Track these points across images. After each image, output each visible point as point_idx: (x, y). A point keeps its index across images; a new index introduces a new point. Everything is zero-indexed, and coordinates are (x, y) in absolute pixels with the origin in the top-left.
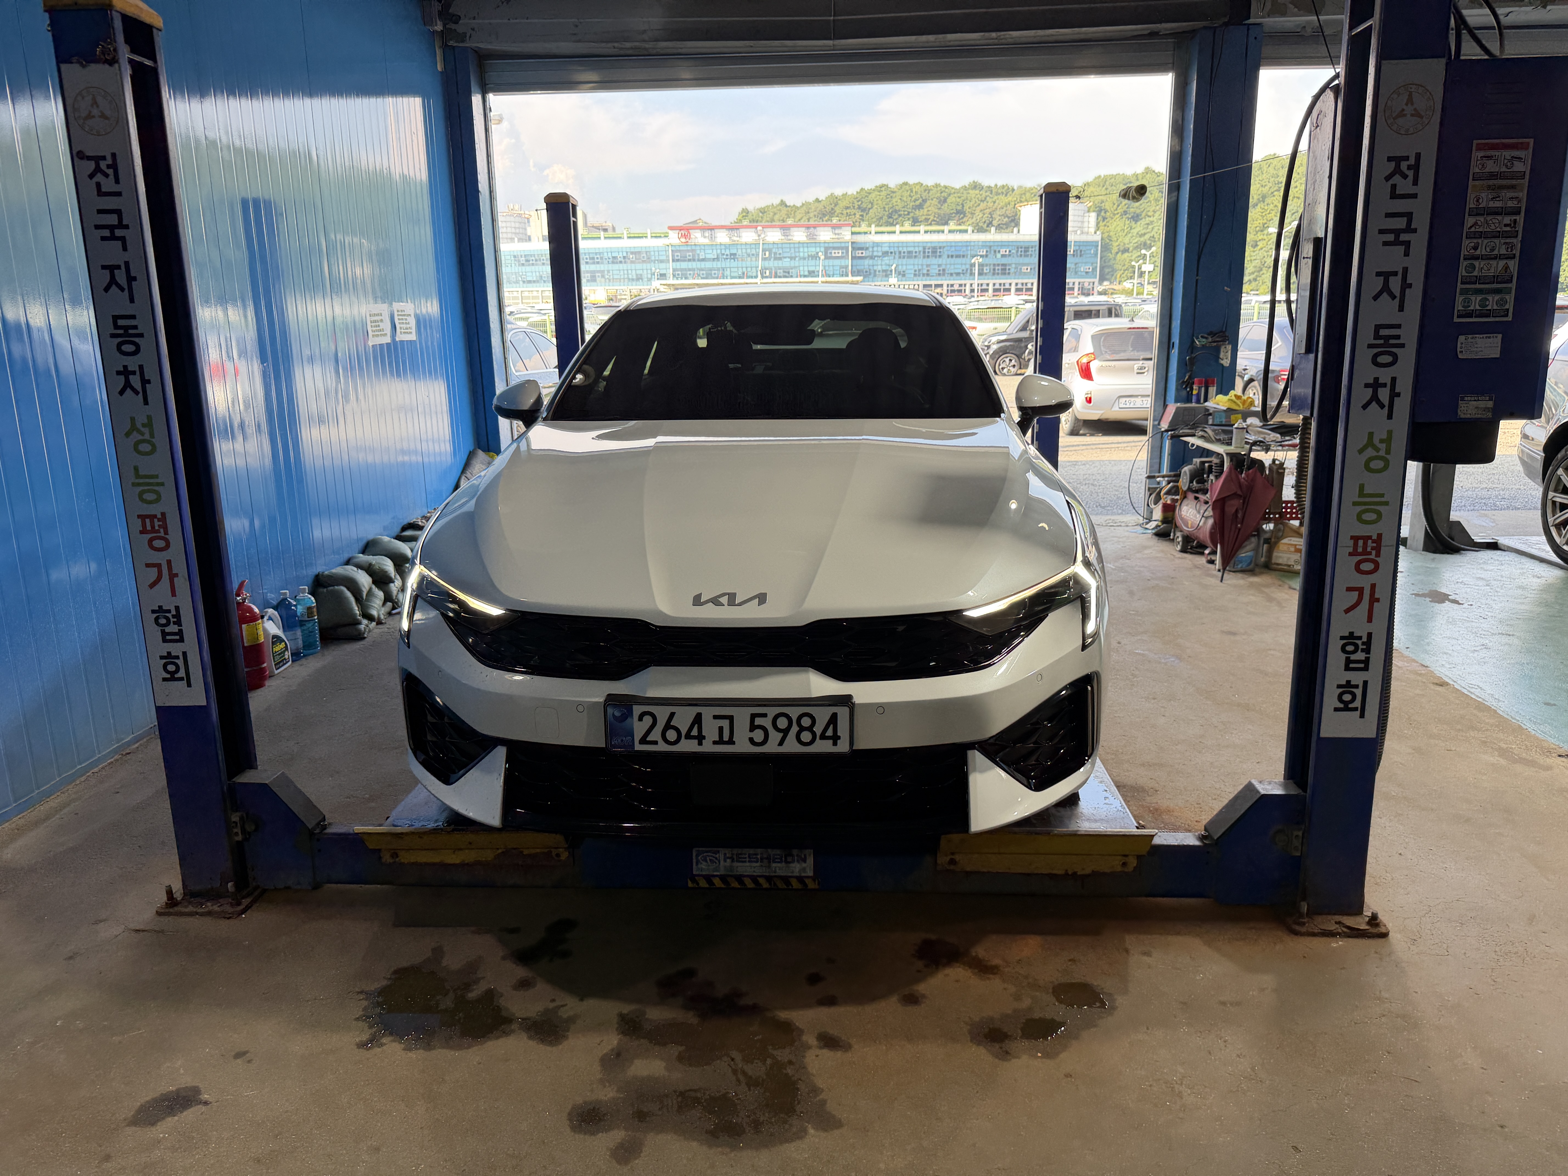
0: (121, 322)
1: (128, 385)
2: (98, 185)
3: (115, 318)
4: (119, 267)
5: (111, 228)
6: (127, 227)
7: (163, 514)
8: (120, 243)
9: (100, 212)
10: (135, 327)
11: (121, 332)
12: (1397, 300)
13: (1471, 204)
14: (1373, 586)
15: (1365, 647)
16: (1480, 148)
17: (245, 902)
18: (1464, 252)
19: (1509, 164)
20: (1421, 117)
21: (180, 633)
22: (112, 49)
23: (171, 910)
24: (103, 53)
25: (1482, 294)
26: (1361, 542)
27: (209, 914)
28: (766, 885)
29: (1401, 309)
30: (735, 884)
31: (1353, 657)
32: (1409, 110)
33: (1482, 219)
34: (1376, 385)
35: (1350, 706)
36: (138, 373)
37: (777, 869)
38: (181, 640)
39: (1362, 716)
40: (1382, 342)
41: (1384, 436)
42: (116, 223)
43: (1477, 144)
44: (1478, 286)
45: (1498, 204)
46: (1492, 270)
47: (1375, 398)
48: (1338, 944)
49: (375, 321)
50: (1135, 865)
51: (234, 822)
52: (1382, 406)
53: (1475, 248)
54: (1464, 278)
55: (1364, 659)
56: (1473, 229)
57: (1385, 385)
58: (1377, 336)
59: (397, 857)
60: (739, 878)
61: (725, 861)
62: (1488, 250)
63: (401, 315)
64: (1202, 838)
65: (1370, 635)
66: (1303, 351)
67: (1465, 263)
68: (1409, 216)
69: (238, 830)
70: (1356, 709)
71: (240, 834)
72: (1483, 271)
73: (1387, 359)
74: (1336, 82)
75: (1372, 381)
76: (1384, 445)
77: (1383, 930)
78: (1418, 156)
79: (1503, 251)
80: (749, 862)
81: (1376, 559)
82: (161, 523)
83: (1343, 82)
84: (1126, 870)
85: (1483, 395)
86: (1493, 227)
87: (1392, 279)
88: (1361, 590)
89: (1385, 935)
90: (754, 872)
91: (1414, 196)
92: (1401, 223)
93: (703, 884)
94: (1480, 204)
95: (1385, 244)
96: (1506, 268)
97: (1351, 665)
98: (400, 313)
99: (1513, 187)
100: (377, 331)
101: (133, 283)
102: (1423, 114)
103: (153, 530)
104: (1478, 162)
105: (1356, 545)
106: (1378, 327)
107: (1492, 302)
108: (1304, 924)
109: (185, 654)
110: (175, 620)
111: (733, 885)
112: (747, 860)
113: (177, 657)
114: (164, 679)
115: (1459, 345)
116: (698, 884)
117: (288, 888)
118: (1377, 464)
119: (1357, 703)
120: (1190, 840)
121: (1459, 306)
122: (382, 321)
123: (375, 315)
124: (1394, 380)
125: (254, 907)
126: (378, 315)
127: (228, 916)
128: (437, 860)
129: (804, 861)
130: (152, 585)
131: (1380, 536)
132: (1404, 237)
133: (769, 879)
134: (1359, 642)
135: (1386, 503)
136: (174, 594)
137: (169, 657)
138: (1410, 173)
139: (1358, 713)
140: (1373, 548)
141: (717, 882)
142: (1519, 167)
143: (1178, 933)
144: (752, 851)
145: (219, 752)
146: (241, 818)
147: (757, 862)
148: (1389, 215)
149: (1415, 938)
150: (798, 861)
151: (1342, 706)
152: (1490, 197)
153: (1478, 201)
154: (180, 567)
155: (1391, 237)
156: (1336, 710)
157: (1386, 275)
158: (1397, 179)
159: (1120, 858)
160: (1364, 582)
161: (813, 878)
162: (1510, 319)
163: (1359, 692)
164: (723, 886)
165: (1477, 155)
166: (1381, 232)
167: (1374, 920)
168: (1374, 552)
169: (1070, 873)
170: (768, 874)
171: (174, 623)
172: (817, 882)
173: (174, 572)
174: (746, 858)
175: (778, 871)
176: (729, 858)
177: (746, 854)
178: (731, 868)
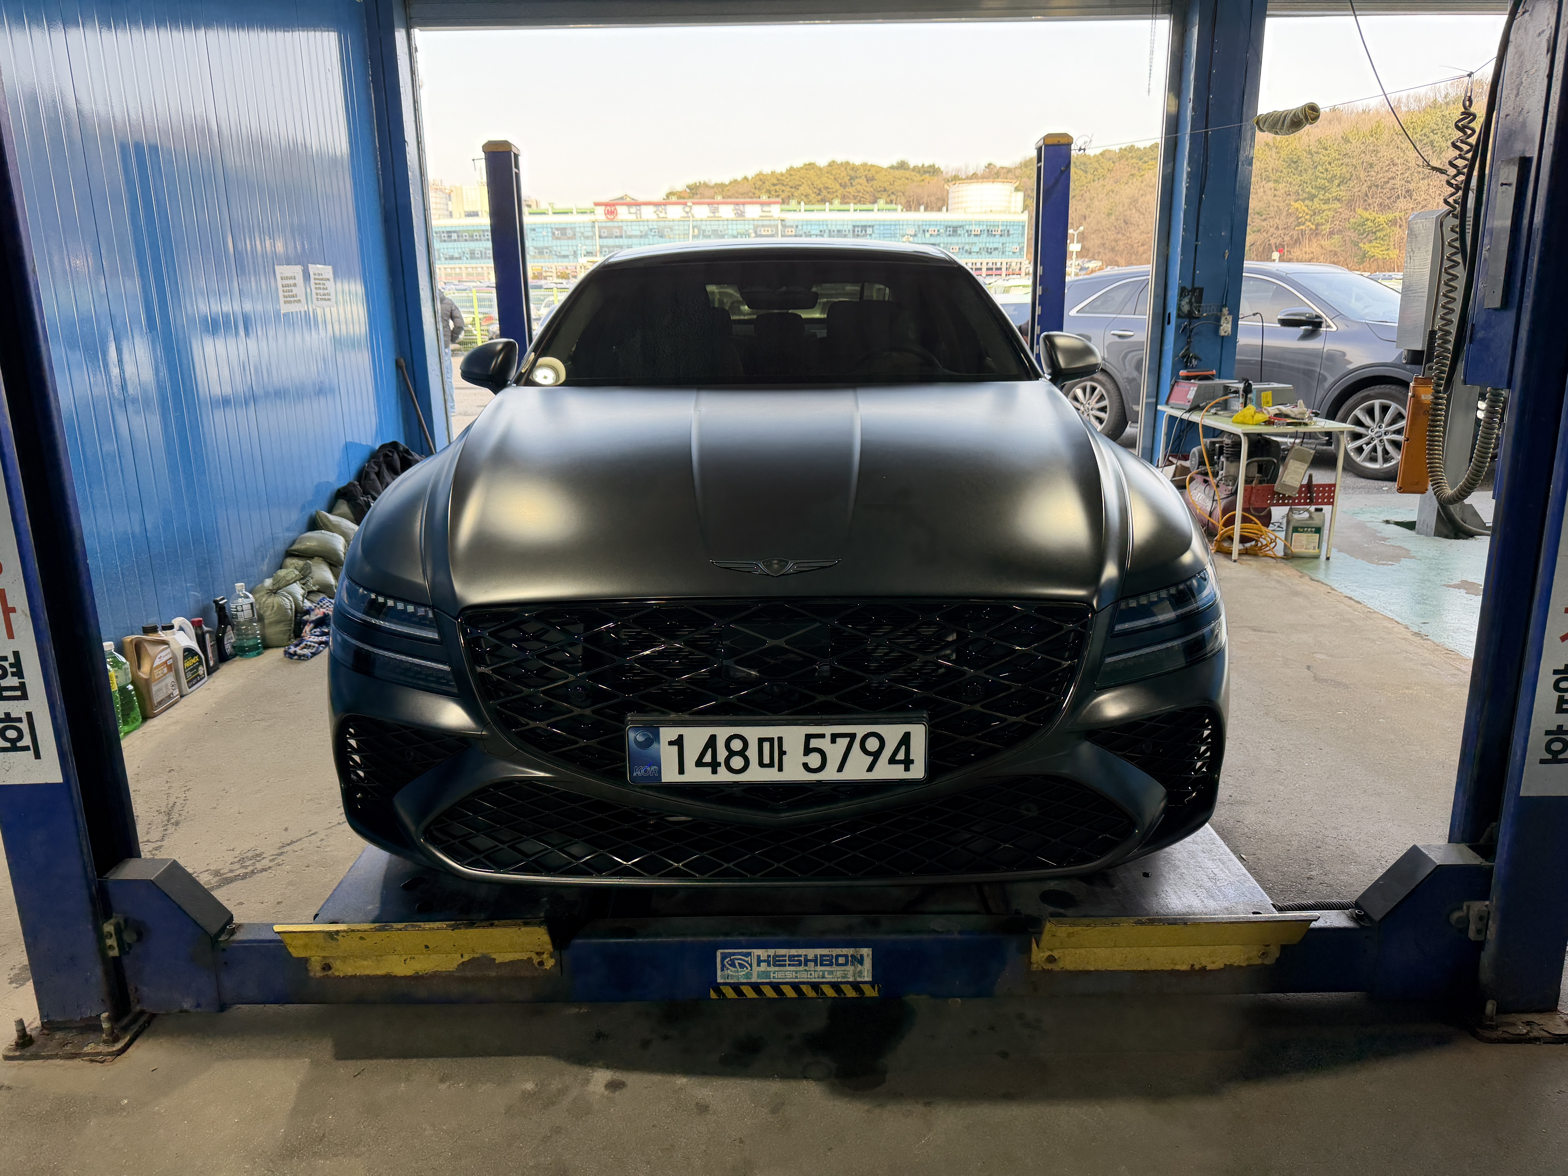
17: (126, 1036)
21: (22, 687)
23: (22, 1052)
27: (76, 1055)
28: (810, 993)
30: (771, 994)
35: (1560, 757)
37: (826, 973)
38: (24, 696)
49: (288, 286)
50: (1278, 955)
51: (108, 933)
59: (330, 968)
60: (776, 987)
61: (759, 965)
63: (318, 279)
64: (1357, 918)
66: (1497, 305)
69: (112, 942)
71: (116, 947)
84: (1266, 962)
90: (796, 977)
93: (730, 993)
98: (317, 277)
100: (290, 297)
108: (1493, 1028)
109: (29, 715)
110: (14, 670)
111: (768, 995)
112: (788, 962)
113: (20, 720)
114: (3, 749)
116: (723, 994)
117: (184, 1012)
120: (1340, 920)
122: (295, 285)
123: (287, 278)
125: (136, 1043)
126: (291, 278)
127: (102, 1058)
133: (815, 986)
136: (11, 635)
137: (8, 720)
141: (749, 992)
145: (84, 842)
146: (117, 927)
147: (800, 965)
150: (853, 964)
151: (1550, 757)
154: (18, 599)
156: (1541, 761)
159: (1258, 947)
161: (872, 984)
164: (755, 996)
169: (1197, 968)
171: (13, 674)
172: (876, 990)
173: (10, 605)
174: (785, 961)
175: (826, 975)
176: (764, 961)
177: (785, 956)
178: (767, 974)
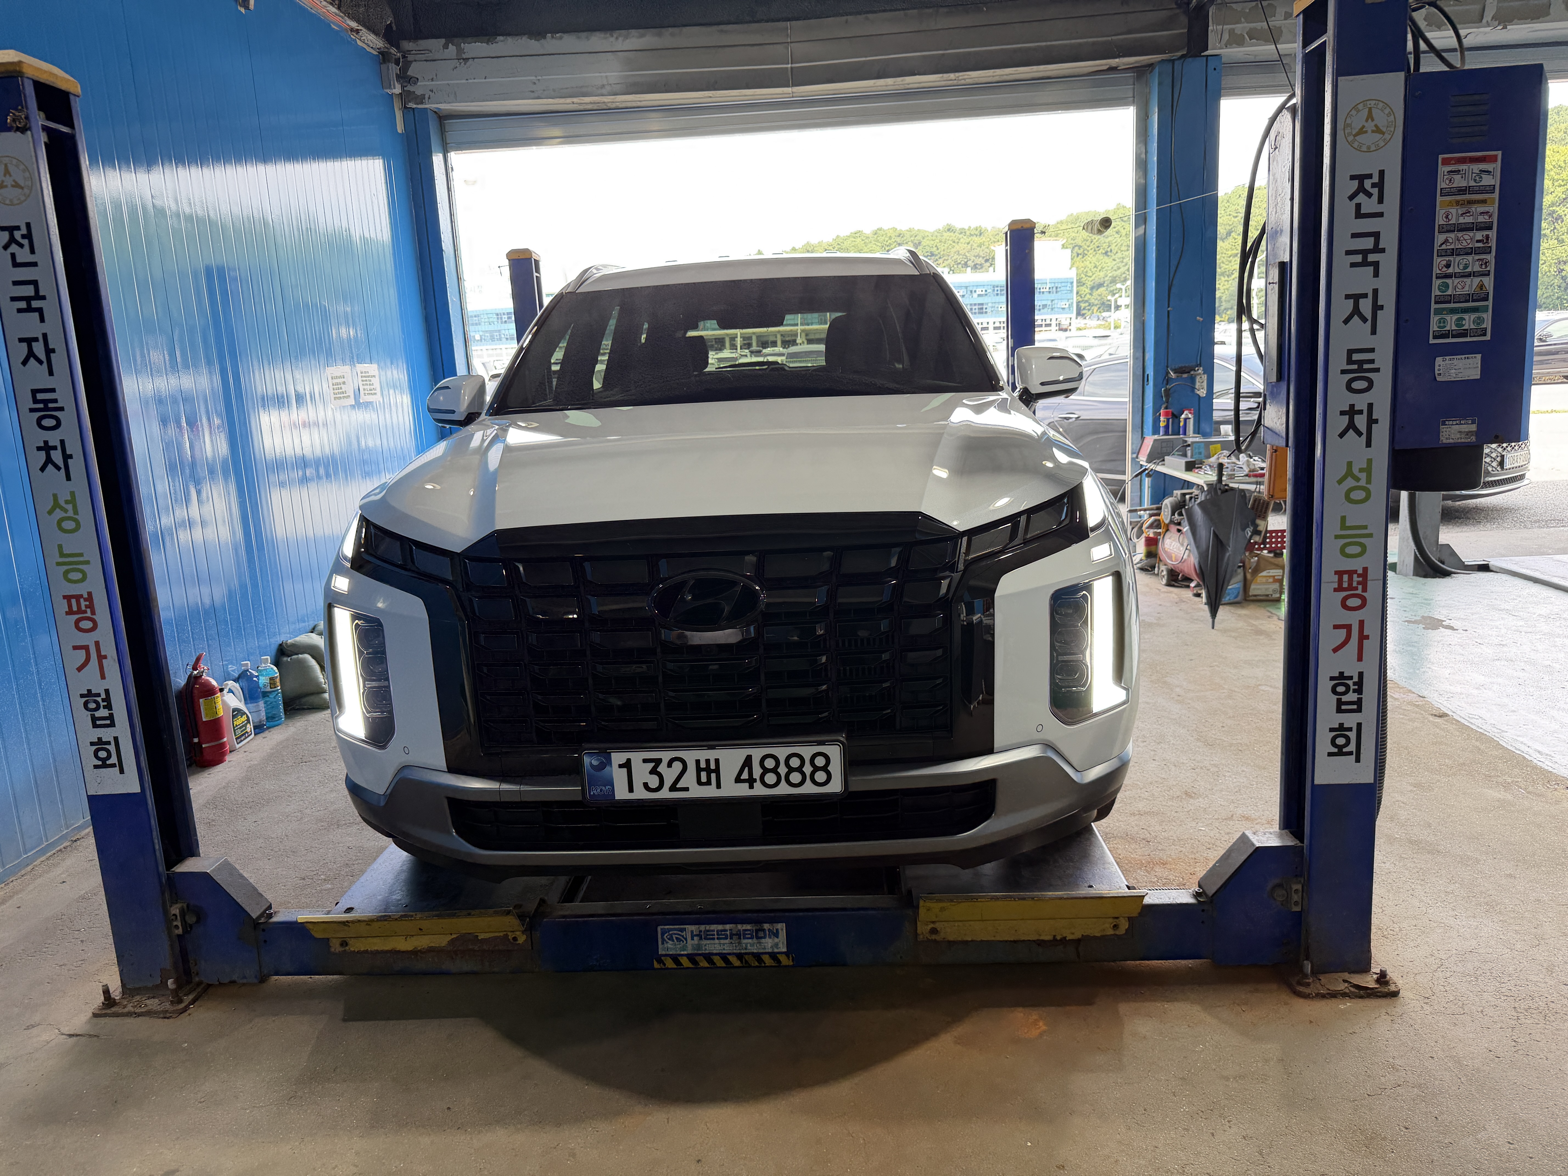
0: (40, 396)
1: (49, 460)
2: (13, 256)
3: (34, 392)
4: (36, 340)
5: (28, 299)
6: (43, 298)
7: (90, 594)
8: (37, 314)
9: (15, 283)
10: (55, 401)
11: (41, 406)
12: (1369, 322)
13: (1440, 220)
14: (1362, 623)
15: (1356, 687)
16: (1446, 162)
17: (187, 999)
18: (1436, 271)
19: (1477, 178)
20: (1383, 133)
21: (111, 717)
22: (23, 116)
23: (108, 1011)
24: (14, 120)
25: (1458, 313)
26: (1346, 577)
27: (149, 1013)
28: (736, 962)
29: (1374, 332)
30: (704, 964)
31: (1344, 698)
32: (1370, 126)
33: (1452, 235)
34: (1352, 412)
35: (1344, 750)
36: (59, 448)
37: (749, 945)
38: (112, 725)
39: (1358, 760)
40: (1355, 367)
41: (1365, 466)
42: (32, 294)
43: (1443, 159)
44: (1452, 305)
45: (1468, 219)
46: (1467, 288)
47: (1351, 426)
48: (1346, 1005)
49: (338, 384)
50: (1127, 927)
51: (174, 915)
52: (1360, 434)
53: (1448, 266)
54: (1437, 298)
55: (1356, 700)
56: (1444, 247)
57: (1360, 412)
58: (1350, 361)
59: (347, 944)
60: (708, 957)
61: (692, 939)
62: (1461, 267)
63: (365, 376)
64: (1197, 895)
65: (1361, 675)
66: (1275, 380)
67: (1439, 281)
68: (1376, 235)
69: (178, 923)
70: (1350, 753)
71: (180, 927)
72: (1457, 290)
73: (1363, 385)
74: (1294, 101)
75: (1348, 409)
76: (1365, 474)
77: (1392, 988)
78: (1382, 173)
79: (1477, 268)
80: (718, 939)
81: (1363, 594)
82: (88, 603)
83: (1299, 102)
84: (1117, 933)
85: (1465, 419)
86: (1465, 244)
87: (1361, 301)
88: (1348, 628)
89: (1395, 994)
90: (724, 949)
91: (1381, 215)
92: (1369, 243)
93: (670, 964)
94: (1449, 220)
95: (1353, 265)
96: (1481, 286)
97: (1343, 707)
99: (1484, 202)
100: (340, 393)
101: (52, 355)
102: (1384, 129)
103: (80, 611)
104: (1446, 177)
105: (1340, 581)
106: (1350, 352)
107: (1469, 320)
108: (1308, 985)
109: (116, 739)
110: (105, 703)
111: (701, 964)
112: (716, 936)
113: (109, 743)
114: (96, 767)
115: (1437, 368)
116: (665, 965)
117: (233, 982)
118: (1358, 495)
119: (1352, 747)
120: (1184, 897)
121: (1434, 327)
122: (345, 383)
123: (338, 377)
124: (1370, 406)
125: (198, 1003)
126: (341, 377)
127: (168, 1015)
128: (388, 947)
129: (776, 935)
130: (80, 669)
131: (1365, 570)
132: (1372, 258)
133: (740, 956)
134: (1350, 682)
135: (1370, 535)
136: (103, 677)
137: (100, 743)
138: (1375, 191)
139: (1353, 757)
140: (1359, 583)
141: (685, 962)
142: (1487, 180)
143: (1176, 1000)
144: (720, 927)
145: (156, 841)
146: (182, 910)
147: (726, 939)
148: (1354, 236)
149: (1427, 995)
150: (770, 936)
151: (1336, 750)
152: (1460, 212)
153: (1447, 217)
154: (109, 649)
155: (1358, 258)
156: (1330, 754)
157: (1356, 298)
158: (1361, 198)
159: (1111, 920)
160: (1352, 619)
161: (787, 954)
162: (1489, 338)
163: (1353, 735)
164: (691, 965)
165: (1443, 169)
166: (1348, 253)
167: (1382, 978)
168: (1360, 587)
169: (1058, 938)
170: (739, 951)
171: (105, 707)
172: (791, 958)
173: (103, 653)
174: (714, 935)
175: (749, 947)
176: (696, 935)
177: (713, 931)
178: (699, 947)
